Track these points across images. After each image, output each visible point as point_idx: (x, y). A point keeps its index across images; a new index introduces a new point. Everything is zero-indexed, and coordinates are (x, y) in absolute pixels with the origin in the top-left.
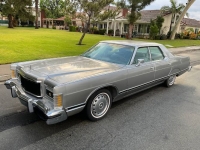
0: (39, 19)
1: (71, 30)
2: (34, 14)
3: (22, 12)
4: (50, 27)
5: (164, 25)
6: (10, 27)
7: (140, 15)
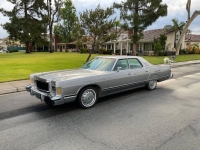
0: (54, 44)
1: (82, 52)
2: (49, 40)
3: (38, 39)
4: (64, 50)
5: (168, 42)
6: (27, 52)
7: (142, 35)
